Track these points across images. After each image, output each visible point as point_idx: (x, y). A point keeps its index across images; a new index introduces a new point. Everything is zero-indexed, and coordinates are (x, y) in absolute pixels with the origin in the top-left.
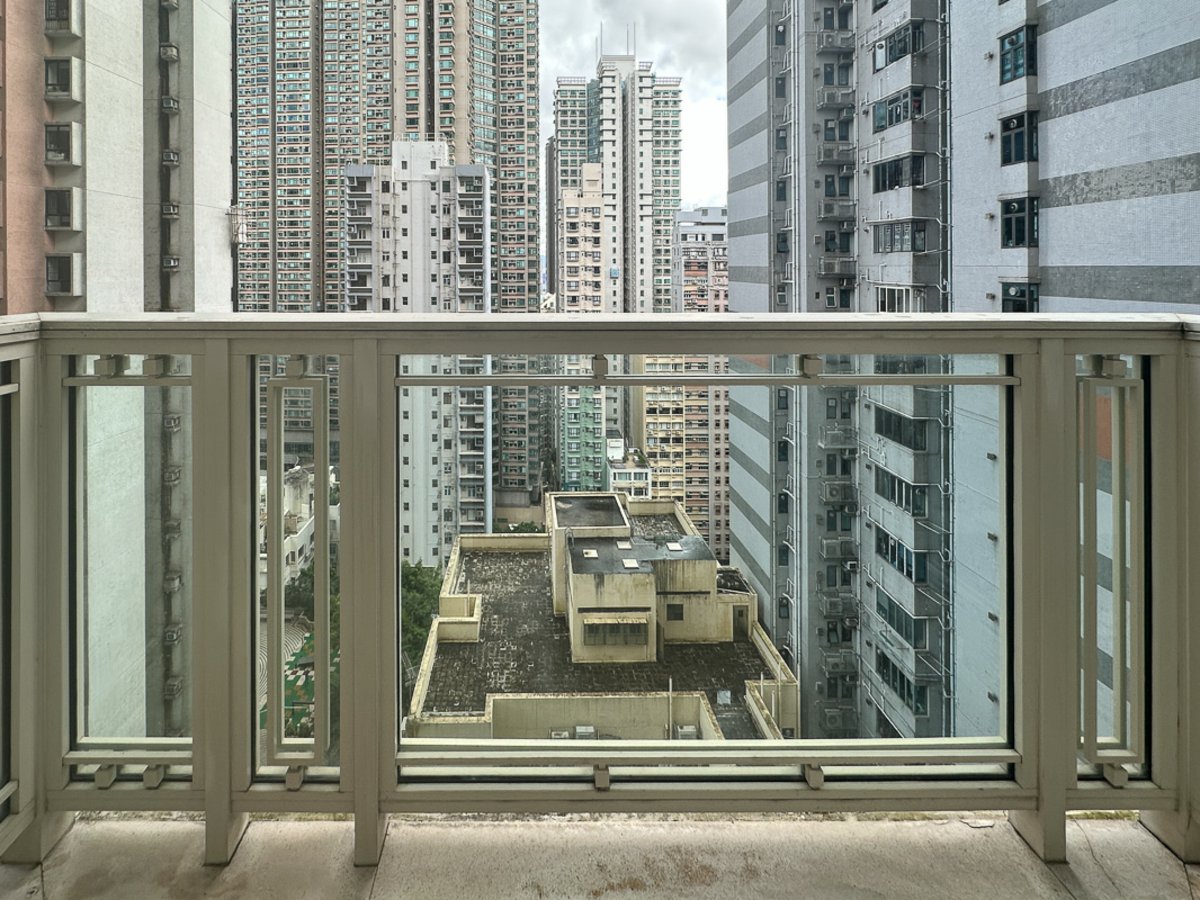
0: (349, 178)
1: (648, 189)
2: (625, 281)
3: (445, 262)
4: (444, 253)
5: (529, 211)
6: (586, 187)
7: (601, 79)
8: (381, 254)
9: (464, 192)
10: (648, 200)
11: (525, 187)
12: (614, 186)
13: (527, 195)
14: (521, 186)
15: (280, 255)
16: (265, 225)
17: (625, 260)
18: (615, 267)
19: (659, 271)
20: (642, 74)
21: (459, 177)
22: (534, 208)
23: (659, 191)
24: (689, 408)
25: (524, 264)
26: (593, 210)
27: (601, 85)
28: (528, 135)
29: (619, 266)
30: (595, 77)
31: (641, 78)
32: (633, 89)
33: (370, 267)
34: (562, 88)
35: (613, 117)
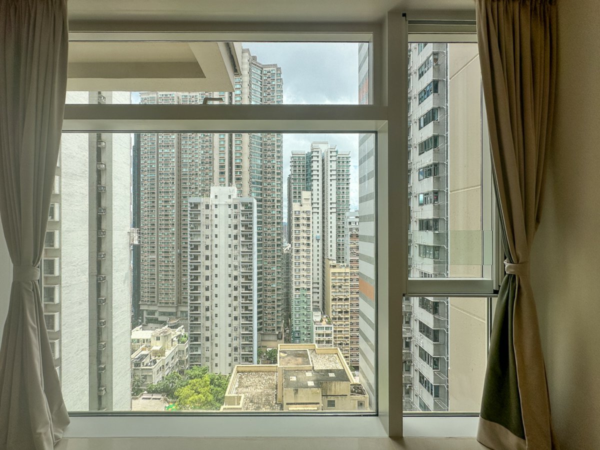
0: (190, 203)
1: (334, 200)
2: (323, 240)
3: (235, 239)
4: (234, 235)
5: (277, 211)
6: (303, 202)
7: (312, 152)
8: (205, 236)
9: (244, 209)
10: (334, 206)
11: (276, 201)
12: (318, 199)
13: (276, 204)
14: (274, 200)
15: (160, 229)
16: (153, 216)
17: (323, 231)
18: (318, 235)
19: (339, 236)
20: (331, 150)
21: (242, 203)
22: (280, 210)
23: (340, 201)
24: (352, 299)
25: (275, 235)
26: (307, 212)
27: (312, 155)
28: (277, 178)
29: (320, 234)
30: (310, 151)
31: (331, 152)
32: (327, 156)
33: (200, 242)
34: (294, 156)
35: (318, 169)
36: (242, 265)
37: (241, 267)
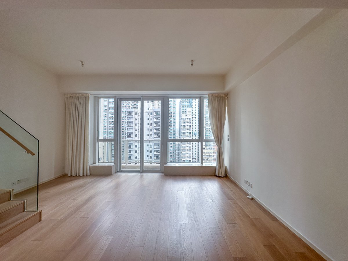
0: (127, 112)
3: (151, 131)
6: (188, 113)
8: (135, 129)
9: (156, 115)
11: (172, 113)
12: (196, 113)
13: (173, 115)
15: (109, 129)
16: (105, 122)
18: (195, 132)
21: (155, 112)
22: (175, 118)
25: (172, 132)
26: (190, 119)
33: (132, 132)
36: (155, 145)
37: (154, 146)
